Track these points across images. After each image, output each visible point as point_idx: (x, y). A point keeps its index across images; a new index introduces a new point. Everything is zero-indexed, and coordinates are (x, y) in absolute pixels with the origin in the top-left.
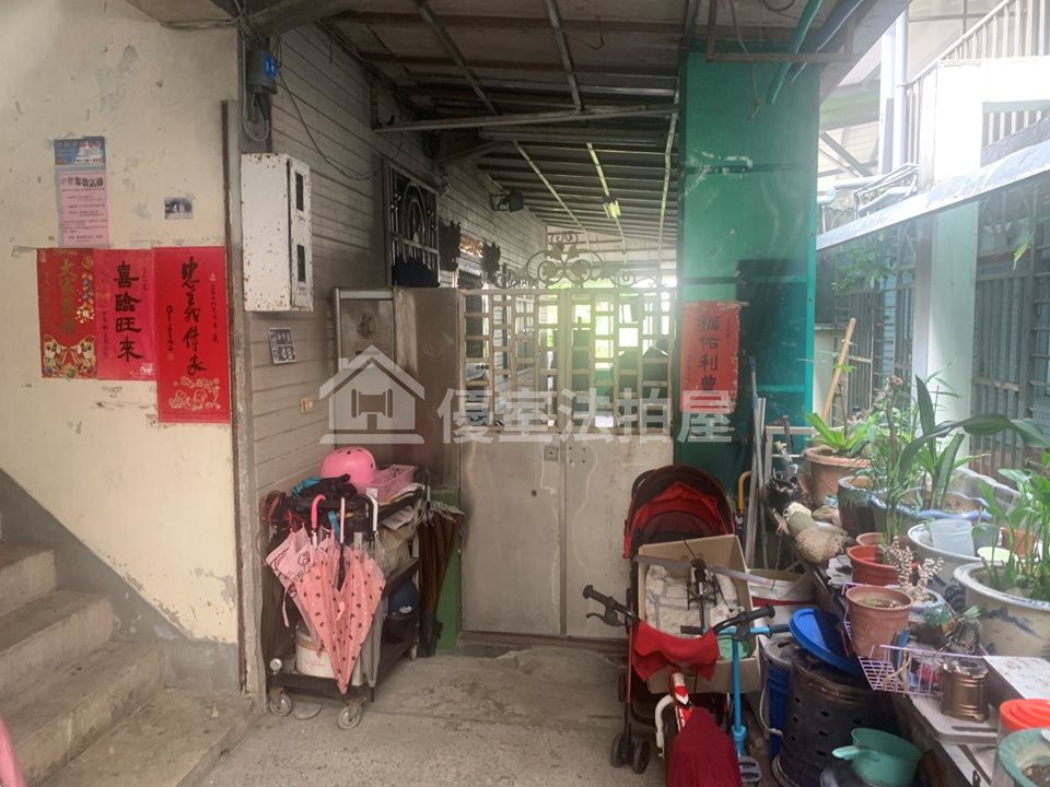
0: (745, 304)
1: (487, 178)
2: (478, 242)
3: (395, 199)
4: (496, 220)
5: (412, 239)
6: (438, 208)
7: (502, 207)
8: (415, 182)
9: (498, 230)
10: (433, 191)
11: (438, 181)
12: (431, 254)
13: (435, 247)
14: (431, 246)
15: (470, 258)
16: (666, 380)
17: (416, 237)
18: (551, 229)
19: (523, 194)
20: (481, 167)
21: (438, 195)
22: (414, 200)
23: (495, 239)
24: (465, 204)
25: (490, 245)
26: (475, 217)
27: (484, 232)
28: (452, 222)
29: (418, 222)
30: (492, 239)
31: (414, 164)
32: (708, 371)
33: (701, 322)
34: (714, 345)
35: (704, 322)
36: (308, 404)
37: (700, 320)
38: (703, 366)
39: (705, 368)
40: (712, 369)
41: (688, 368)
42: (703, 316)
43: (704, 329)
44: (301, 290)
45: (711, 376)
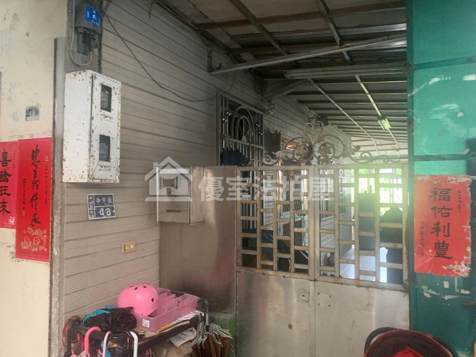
1: (306, 109)
3: (226, 115)
5: (240, 139)
6: (265, 123)
8: (245, 106)
10: (261, 113)
11: (266, 107)
12: (258, 149)
13: (262, 145)
14: (257, 144)
16: (401, 242)
17: (244, 138)
18: (353, 138)
19: (328, 118)
20: (300, 102)
21: (265, 115)
22: (244, 117)
24: (289, 122)
26: (296, 130)
28: (276, 131)
29: (247, 130)
31: (246, 96)
32: (441, 238)
33: (432, 194)
34: (446, 215)
35: (435, 193)
36: (129, 246)
37: (432, 192)
38: (436, 233)
39: (437, 235)
40: (444, 236)
41: (421, 233)
42: (435, 189)
43: (435, 200)
44: (103, 167)
45: (444, 242)
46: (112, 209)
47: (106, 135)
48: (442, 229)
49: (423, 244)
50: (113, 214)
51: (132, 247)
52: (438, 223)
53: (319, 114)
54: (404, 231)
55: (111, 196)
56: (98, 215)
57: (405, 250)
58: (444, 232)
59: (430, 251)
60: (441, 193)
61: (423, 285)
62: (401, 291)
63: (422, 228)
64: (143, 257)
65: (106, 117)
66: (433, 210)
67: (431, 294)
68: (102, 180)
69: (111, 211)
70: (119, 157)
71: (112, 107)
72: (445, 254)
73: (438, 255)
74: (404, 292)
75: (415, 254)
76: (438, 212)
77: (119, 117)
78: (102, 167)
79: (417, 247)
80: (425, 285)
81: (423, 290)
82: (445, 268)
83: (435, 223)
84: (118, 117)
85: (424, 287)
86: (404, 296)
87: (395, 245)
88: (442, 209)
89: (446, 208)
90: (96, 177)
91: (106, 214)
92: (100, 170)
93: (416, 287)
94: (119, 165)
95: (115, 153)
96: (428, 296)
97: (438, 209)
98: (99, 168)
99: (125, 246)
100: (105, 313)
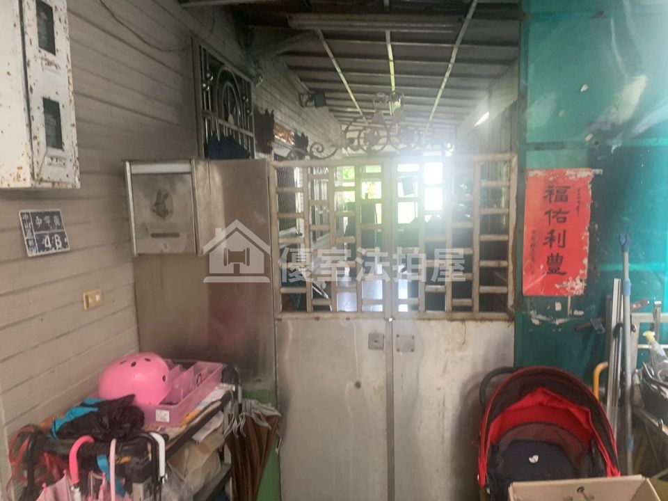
0: (598, 171)
1: (296, 79)
2: (290, 131)
3: (207, 79)
4: (304, 115)
5: (226, 119)
6: (253, 96)
7: (308, 104)
8: (228, 68)
9: (306, 124)
10: (247, 79)
11: (253, 72)
12: (248, 136)
13: (251, 131)
14: (246, 128)
15: (283, 144)
16: (505, 258)
17: (231, 118)
20: (291, 68)
21: (252, 84)
22: (228, 84)
23: (303, 130)
24: (278, 97)
25: (300, 135)
26: (287, 110)
27: (294, 124)
28: (266, 111)
29: (233, 105)
30: (302, 130)
31: (228, 51)
32: (555, 249)
33: (547, 194)
34: (562, 220)
35: (551, 193)
36: (94, 298)
37: (546, 192)
38: (549, 244)
39: (551, 246)
40: (559, 246)
41: (531, 245)
42: (550, 187)
43: (550, 201)
44: (55, 160)
45: (558, 254)
46: (62, 235)
47: (53, 98)
48: (556, 239)
49: (533, 259)
50: (65, 245)
51: (98, 298)
52: (552, 232)
53: (310, 89)
54: (511, 244)
55: (58, 214)
56: (42, 248)
57: (511, 268)
58: (559, 242)
59: (542, 267)
60: (558, 191)
61: (531, 310)
62: (505, 320)
63: (533, 238)
64: (114, 314)
65: (49, 63)
66: (548, 215)
67: (540, 320)
68: (53, 183)
69: (62, 239)
70: (75, 142)
71: (57, 46)
72: (559, 269)
73: (551, 271)
74: (508, 321)
75: (524, 273)
76: (553, 217)
77: (70, 67)
78: (52, 159)
79: (526, 262)
80: (534, 309)
81: (531, 316)
82: (557, 286)
83: (549, 230)
84: (67, 66)
85: (532, 313)
86: (509, 326)
87: (499, 264)
88: (558, 213)
89: (563, 210)
90: (45, 178)
91: (54, 246)
92: (50, 164)
93: (524, 313)
94: (77, 156)
95: (70, 135)
96: (536, 322)
97: (554, 212)
98: (47, 160)
99: (87, 298)
100: (92, 412)
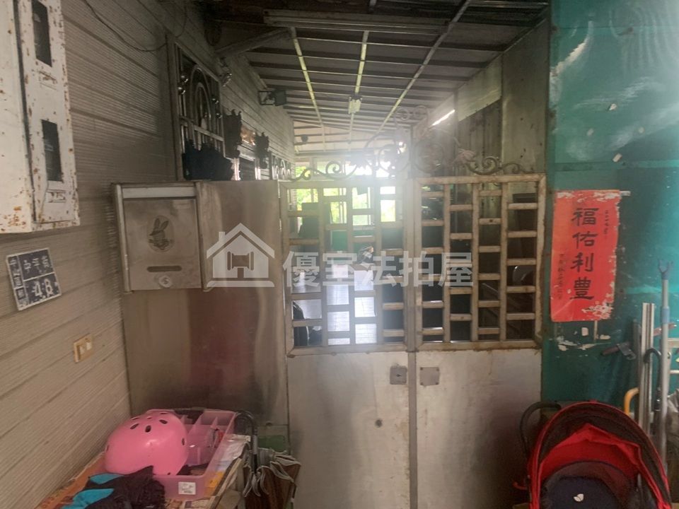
0: (626, 193)
1: (255, 75)
2: (252, 131)
3: (182, 80)
4: (263, 114)
5: (200, 125)
6: (221, 97)
7: (269, 102)
8: (200, 67)
10: (216, 79)
12: (218, 141)
13: (220, 135)
14: (216, 134)
16: (533, 283)
17: (204, 124)
21: (220, 84)
22: (200, 85)
24: (241, 96)
25: (260, 135)
29: (205, 109)
32: (583, 274)
34: (590, 243)
35: (579, 215)
36: (85, 348)
37: (575, 214)
38: (576, 268)
39: (579, 270)
40: (587, 270)
41: (559, 270)
42: (578, 209)
43: (578, 225)
45: (585, 278)
46: (52, 278)
47: (51, 119)
48: (584, 262)
49: (561, 284)
50: (55, 290)
51: (89, 346)
52: (580, 255)
53: (269, 86)
54: (538, 268)
55: (45, 253)
56: (32, 297)
57: (538, 293)
58: (586, 266)
59: (569, 292)
60: (586, 214)
61: (558, 336)
62: (532, 348)
63: (561, 262)
64: (104, 360)
65: (47, 77)
66: (575, 238)
67: (567, 346)
68: (54, 223)
69: (53, 285)
70: (74, 171)
71: (54, 56)
72: (586, 293)
73: (579, 296)
74: (535, 348)
75: (552, 298)
76: (581, 240)
77: (66, 80)
78: (53, 194)
79: (554, 288)
80: (561, 335)
81: (558, 343)
82: (584, 311)
83: (577, 254)
84: (63, 79)
85: (560, 339)
86: (535, 354)
87: (526, 289)
88: (586, 236)
89: (591, 233)
90: (47, 219)
91: (45, 293)
92: (51, 202)
93: (551, 339)
94: (76, 187)
95: (68, 162)
96: (563, 348)
97: (582, 235)
98: (49, 196)
99: (78, 347)
